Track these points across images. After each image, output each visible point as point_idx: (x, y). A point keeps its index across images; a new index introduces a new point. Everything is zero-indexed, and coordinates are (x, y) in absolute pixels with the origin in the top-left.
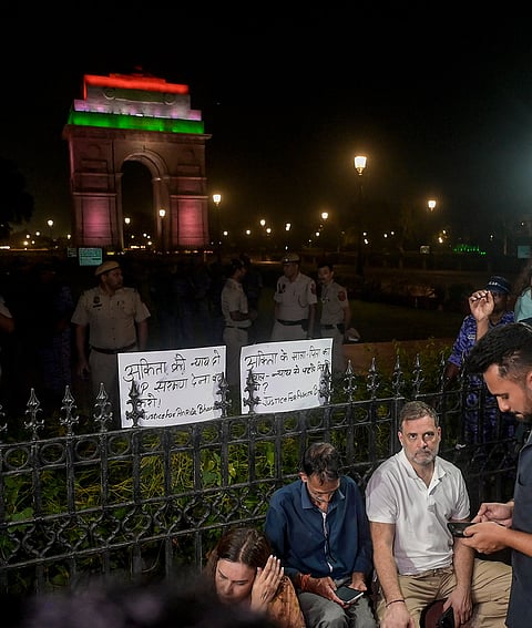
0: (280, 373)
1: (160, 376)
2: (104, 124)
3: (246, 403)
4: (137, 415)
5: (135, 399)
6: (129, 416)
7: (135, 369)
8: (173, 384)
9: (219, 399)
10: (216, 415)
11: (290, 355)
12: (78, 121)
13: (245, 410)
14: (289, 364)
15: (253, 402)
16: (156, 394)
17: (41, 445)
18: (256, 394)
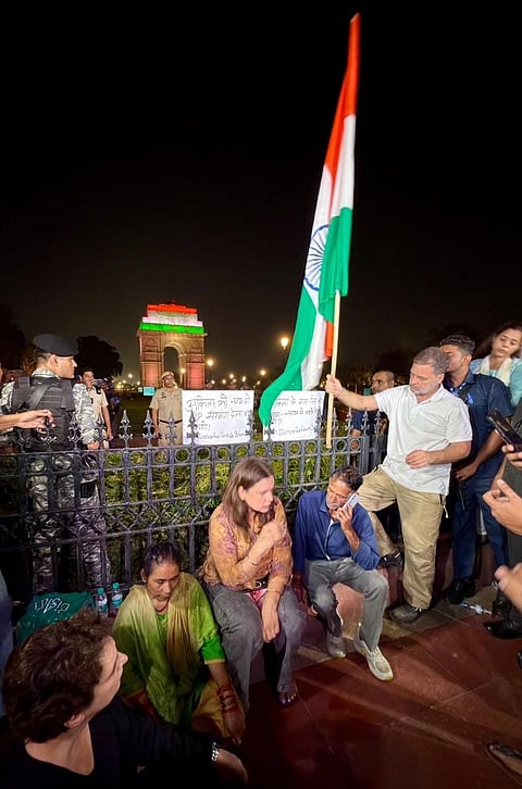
0: (290, 413)
1: (211, 408)
2: (157, 329)
3: (266, 432)
4: (193, 435)
5: (193, 424)
6: (189, 436)
7: (193, 403)
8: (218, 415)
9: (248, 428)
10: (246, 439)
11: (297, 401)
12: (145, 327)
13: (265, 437)
14: (296, 407)
15: (271, 432)
16: (207, 421)
17: (130, 451)
18: (272, 427)
